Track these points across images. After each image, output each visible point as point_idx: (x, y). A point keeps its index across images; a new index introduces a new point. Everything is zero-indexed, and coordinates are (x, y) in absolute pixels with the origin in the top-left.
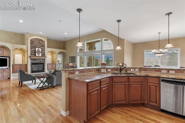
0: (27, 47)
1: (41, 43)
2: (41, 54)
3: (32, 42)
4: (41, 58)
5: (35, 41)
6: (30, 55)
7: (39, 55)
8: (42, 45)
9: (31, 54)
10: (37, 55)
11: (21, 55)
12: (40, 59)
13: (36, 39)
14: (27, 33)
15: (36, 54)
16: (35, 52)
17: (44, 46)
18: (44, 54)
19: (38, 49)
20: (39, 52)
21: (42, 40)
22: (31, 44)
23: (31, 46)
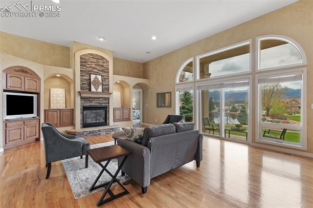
0: (75, 72)
1: (101, 63)
2: (100, 87)
3: (84, 61)
4: (101, 96)
5: (91, 60)
6: (80, 90)
7: (97, 90)
8: (103, 68)
9: (82, 88)
10: (93, 89)
11: (64, 90)
12: (100, 98)
13: (92, 54)
14: (74, 42)
15: (90, 87)
16: (90, 82)
17: (106, 71)
18: (107, 87)
19: (96, 78)
20: (96, 83)
21: (103, 58)
22: (82, 67)
23: (81, 71)
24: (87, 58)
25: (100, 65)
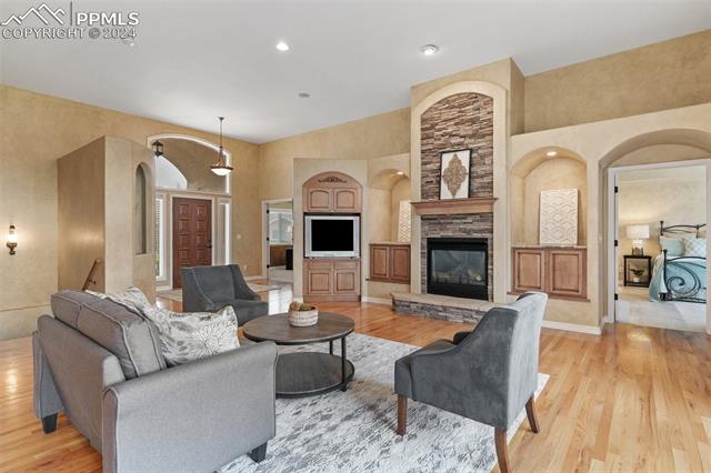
0: (411, 163)
1: (470, 115)
2: (465, 185)
3: (428, 125)
4: (461, 210)
5: (443, 118)
6: (419, 200)
7: (454, 194)
8: (475, 127)
9: (424, 194)
10: (446, 194)
12: (465, 216)
13: (446, 100)
14: (413, 87)
15: (440, 188)
16: (440, 176)
17: (484, 131)
18: (486, 180)
19: (454, 160)
20: (454, 176)
21: (476, 96)
22: (425, 141)
23: (423, 152)
24: (435, 114)
25: (468, 121)
